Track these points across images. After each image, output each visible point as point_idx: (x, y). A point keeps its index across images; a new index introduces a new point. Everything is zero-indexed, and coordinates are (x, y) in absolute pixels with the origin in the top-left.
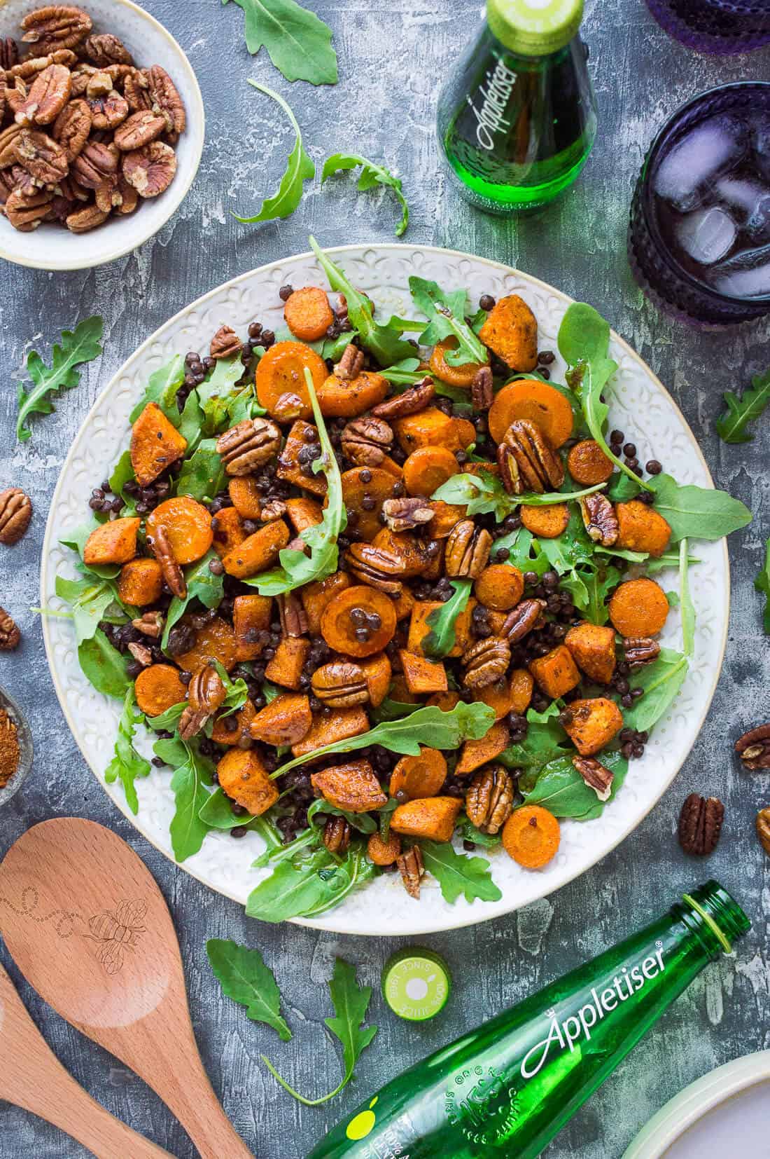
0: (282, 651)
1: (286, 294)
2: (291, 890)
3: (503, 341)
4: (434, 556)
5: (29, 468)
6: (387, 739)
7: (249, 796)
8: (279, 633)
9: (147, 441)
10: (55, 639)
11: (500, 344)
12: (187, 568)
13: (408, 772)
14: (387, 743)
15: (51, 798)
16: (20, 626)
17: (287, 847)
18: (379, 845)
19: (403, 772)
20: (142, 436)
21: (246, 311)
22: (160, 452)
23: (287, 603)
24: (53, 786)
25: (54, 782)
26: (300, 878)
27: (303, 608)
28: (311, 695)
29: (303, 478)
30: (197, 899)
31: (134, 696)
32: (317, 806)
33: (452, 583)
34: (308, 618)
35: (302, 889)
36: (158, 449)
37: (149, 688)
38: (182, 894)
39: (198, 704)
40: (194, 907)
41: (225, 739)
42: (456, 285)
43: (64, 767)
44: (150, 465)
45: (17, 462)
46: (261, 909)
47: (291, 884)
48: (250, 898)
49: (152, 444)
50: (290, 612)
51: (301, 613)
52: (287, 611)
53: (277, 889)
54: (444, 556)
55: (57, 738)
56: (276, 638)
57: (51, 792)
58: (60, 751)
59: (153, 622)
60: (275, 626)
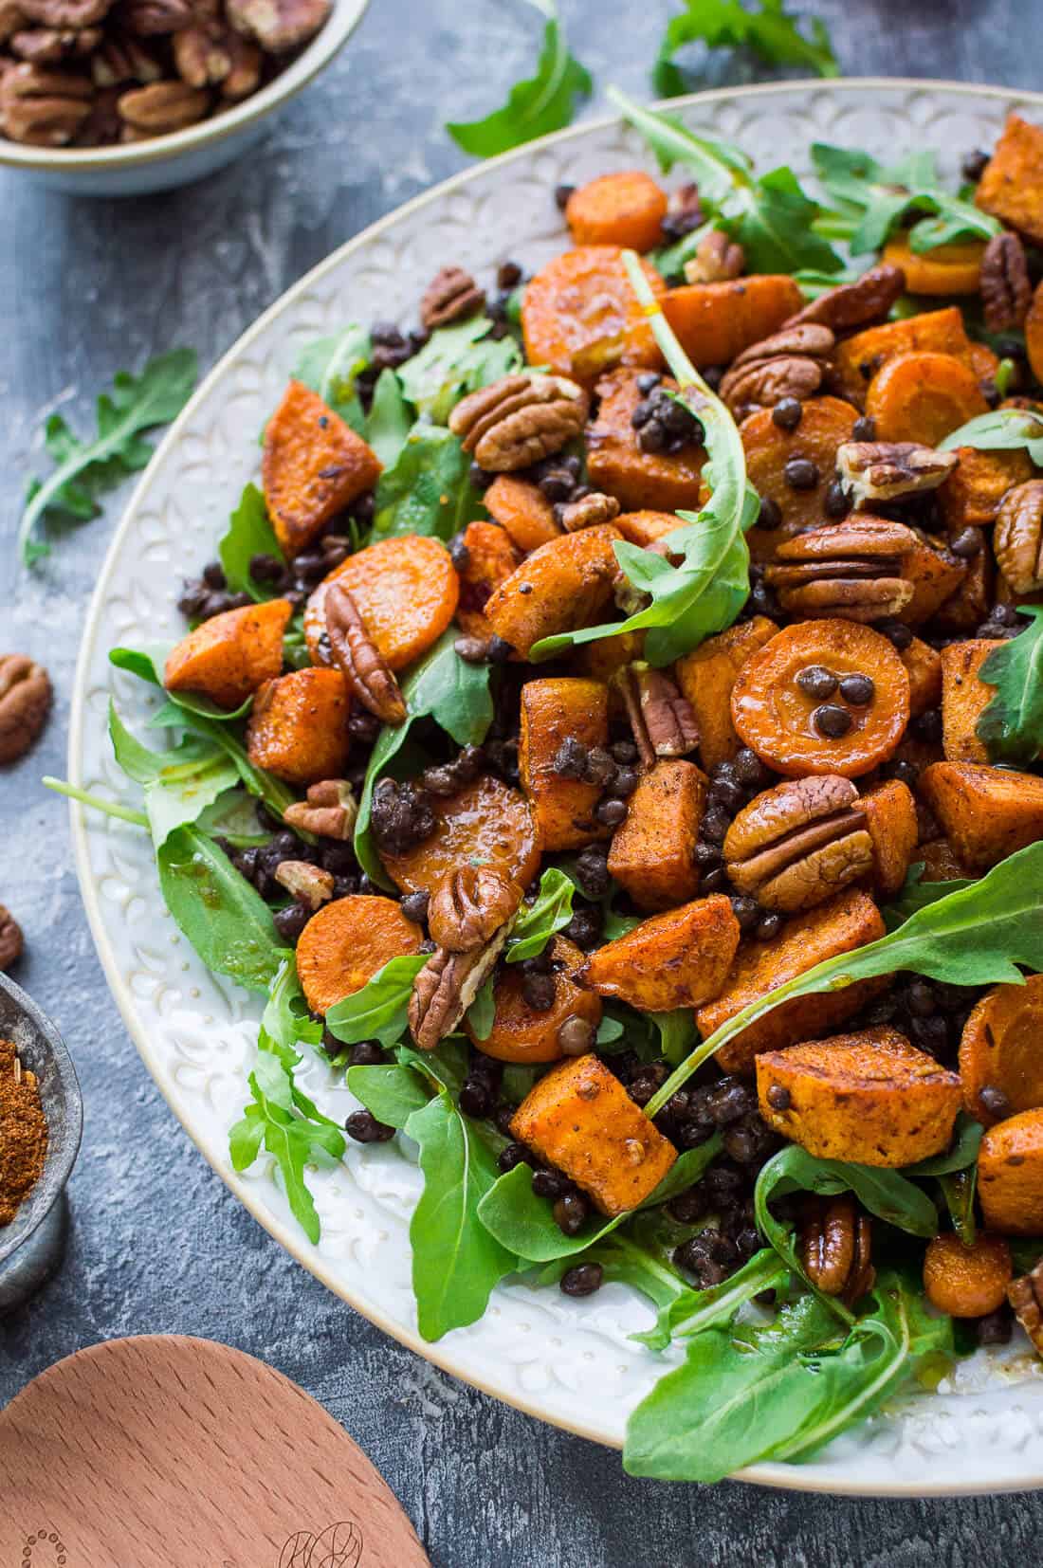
0: (645, 799)
1: (563, 197)
2: (739, 1397)
3: (1030, 194)
4: (969, 554)
5: (48, 621)
6: (932, 956)
7: (603, 1155)
8: (634, 761)
9: (296, 442)
10: (102, 866)
11: (1023, 205)
12: (405, 666)
13: (998, 1036)
14: (938, 966)
15: (97, 1309)
16: (26, 928)
17: (712, 1298)
18: (952, 1260)
19: (987, 1035)
20: (286, 432)
21: (487, 242)
22: (326, 458)
23: (643, 681)
24: (101, 1280)
25: (102, 1269)
26: (758, 1371)
27: (681, 695)
28: (726, 885)
29: (647, 459)
30: (483, 1528)
31: (296, 981)
32: (777, 1167)
33: (1022, 609)
34: (694, 716)
35: (769, 1396)
36: (320, 450)
37: (330, 953)
38: (443, 1517)
39: (454, 918)
40: (478, 1546)
41: (525, 1037)
42: (906, 151)
43: (128, 1233)
44: (307, 489)
45: (22, 614)
46: (663, 1450)
47: (736, 1387)
48: (634, 1424)
49: (309, 444)
50: (652, 699)
51: (679, 703)
52: (646, 697)
53: (701, 1402)
54: (991, 556)
55: (111, 1163)
56: (626, 776)
57: (97, 1294)
58: (118, 1195)
59: (330, 801)
60: (622, 749)
